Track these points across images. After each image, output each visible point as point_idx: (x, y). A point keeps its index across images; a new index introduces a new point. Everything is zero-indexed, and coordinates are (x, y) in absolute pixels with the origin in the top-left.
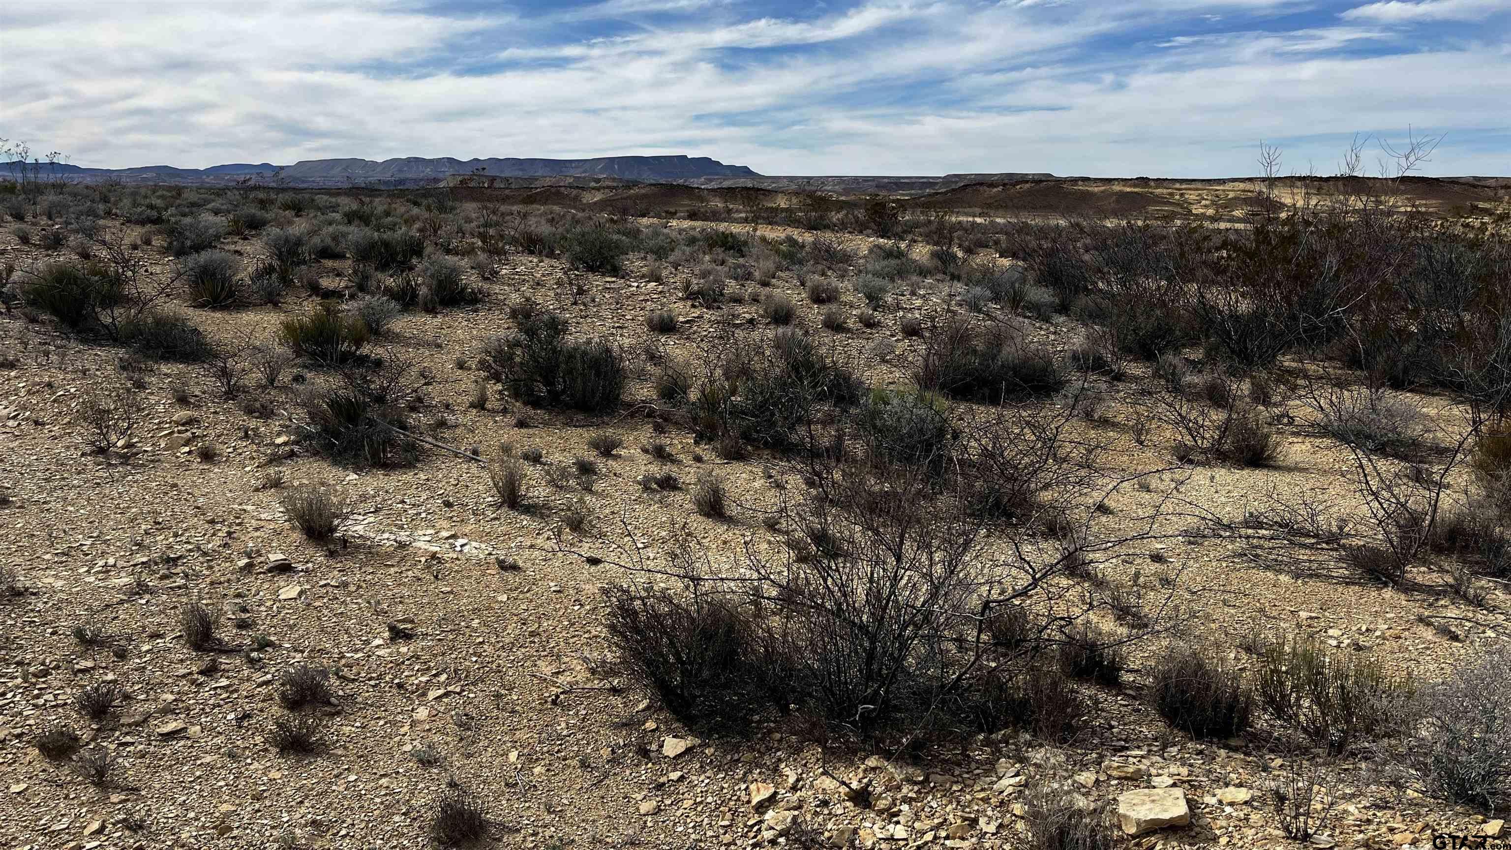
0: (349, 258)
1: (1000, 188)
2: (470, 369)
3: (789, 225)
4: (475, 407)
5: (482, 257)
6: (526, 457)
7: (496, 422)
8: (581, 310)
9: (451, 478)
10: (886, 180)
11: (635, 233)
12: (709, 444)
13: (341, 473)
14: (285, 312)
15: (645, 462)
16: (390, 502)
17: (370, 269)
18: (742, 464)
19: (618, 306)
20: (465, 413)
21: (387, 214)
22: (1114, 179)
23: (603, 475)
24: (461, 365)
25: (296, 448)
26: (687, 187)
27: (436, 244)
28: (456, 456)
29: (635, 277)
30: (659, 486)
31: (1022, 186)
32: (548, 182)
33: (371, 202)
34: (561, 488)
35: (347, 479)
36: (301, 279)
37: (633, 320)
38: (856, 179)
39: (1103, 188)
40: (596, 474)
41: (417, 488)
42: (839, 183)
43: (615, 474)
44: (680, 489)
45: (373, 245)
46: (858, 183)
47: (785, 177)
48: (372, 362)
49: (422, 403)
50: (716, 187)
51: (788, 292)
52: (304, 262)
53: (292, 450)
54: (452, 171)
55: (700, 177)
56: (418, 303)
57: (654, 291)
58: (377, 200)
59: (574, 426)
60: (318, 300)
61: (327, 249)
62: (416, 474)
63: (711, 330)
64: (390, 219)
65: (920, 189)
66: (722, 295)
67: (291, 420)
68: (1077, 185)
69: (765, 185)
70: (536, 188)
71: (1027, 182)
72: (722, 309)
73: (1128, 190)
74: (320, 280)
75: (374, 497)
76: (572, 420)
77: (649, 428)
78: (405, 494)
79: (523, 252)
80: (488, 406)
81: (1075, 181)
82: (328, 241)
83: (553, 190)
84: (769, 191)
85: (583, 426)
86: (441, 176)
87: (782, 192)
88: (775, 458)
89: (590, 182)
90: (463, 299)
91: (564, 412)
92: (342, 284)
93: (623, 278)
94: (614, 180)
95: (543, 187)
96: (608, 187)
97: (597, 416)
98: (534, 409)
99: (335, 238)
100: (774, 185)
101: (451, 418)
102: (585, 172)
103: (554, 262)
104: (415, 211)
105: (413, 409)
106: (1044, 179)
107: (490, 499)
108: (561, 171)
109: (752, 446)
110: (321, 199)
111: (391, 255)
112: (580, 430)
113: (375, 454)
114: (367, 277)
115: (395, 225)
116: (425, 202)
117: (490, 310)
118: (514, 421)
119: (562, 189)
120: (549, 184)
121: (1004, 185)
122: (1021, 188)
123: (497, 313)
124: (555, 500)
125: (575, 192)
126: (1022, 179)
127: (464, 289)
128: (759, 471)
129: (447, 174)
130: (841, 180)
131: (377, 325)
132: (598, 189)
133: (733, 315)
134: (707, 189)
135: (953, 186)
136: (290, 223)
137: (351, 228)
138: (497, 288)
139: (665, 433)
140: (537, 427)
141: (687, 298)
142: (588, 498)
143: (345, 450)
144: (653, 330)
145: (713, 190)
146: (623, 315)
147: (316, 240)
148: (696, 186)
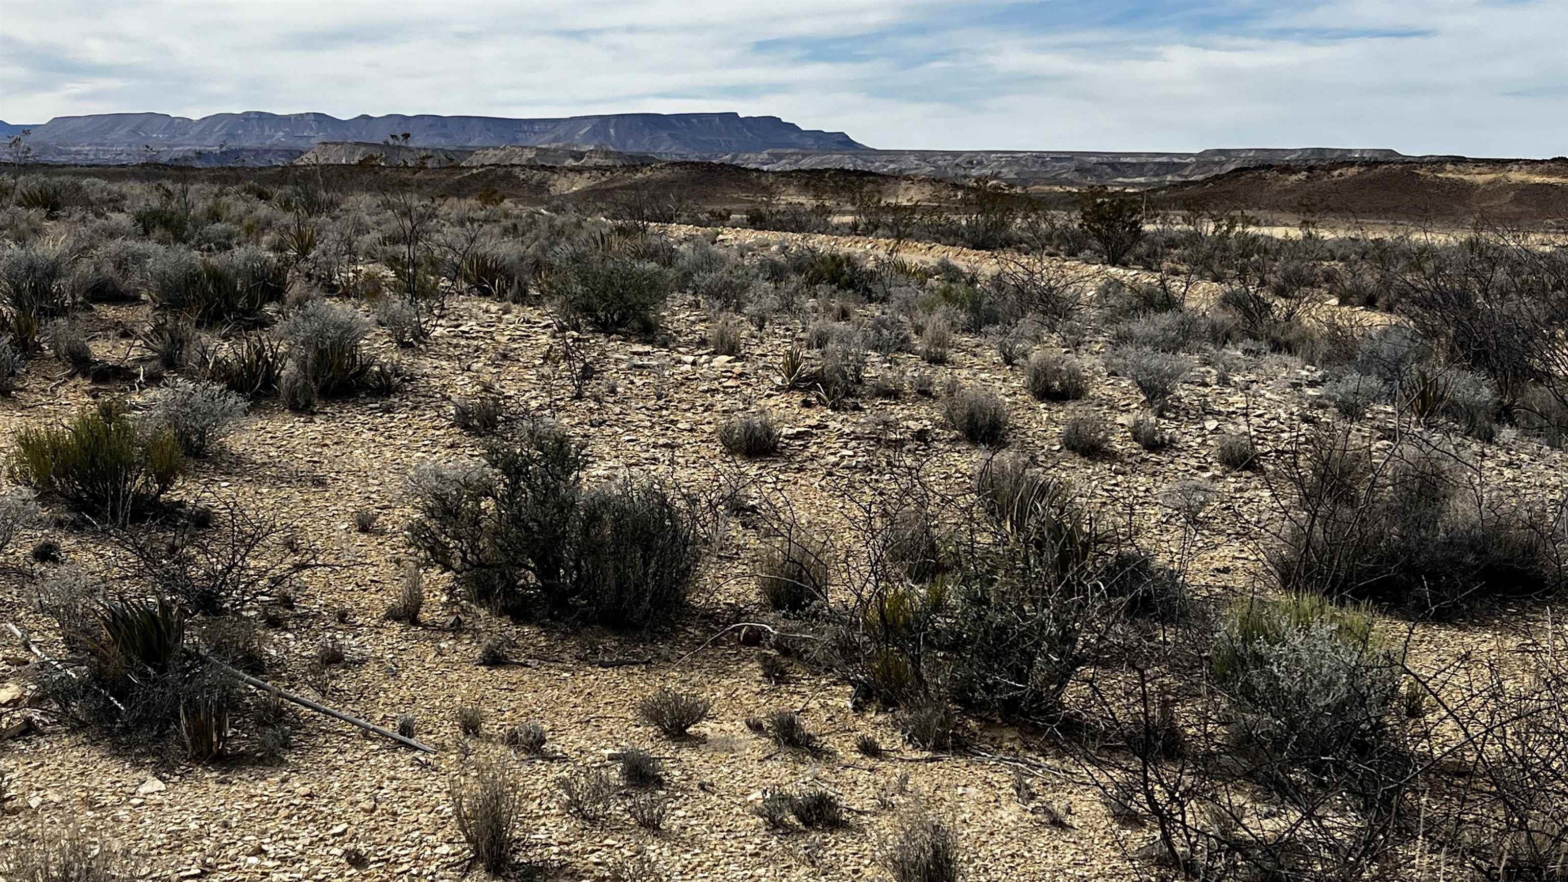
0: (145, 302)
1: (1303, 175)
2: (383, 533)
3: (938, 241)
4: (398, 619)
5: (397, 303)
6: (512, 740)
7: (440, 653)
8: (590, 410)
9: (358, 791)
10: (1094, 159)
11: (668, 257)
12: (885, 711)
13: (130, 777)
14: (23, 408)
15: (758, 754)
16: (231, 852)
17: (186, 325)
18: (962, 762)
19: (661, 402)
20: (377, 630)
21: (215, 216)
22: (1511, 161)
23: (677, 788)
24: (365, 525)
25: (36, 715)
26: (737, 168)
27: (309, 276)
28: (366, 736)
29: (686, 344)
30: (801, 818)
31: (1344, 170)
32: (491, 157)
33: (184, 193)
34: (594, 820)
35: (143, 789)
36: (54, 346)
37: (691, 430)
38: (1040, 157)
39: (1491, 177)
40: (660, 783)
41: (289, 817)
42: (1008, 164)
43: (702, 786)
44: (845, 826)
45: (191, 279)
46: (1043, 163)
47: (911, 152)
48: (190, 516)
49: (291, 607)
50: (788, 168)
51: (983, 376)
52: (62, 311)
53: (28, 721)
54: (321, 137)
55: (759, 151)
56: (277, 394)
57: (727, 373)
58: (193, 188)
59: (602, 664)
60: (86, 384)
61: (105, 284)
62: (284, 781)
63: (845, 452)
64: (219, 226)
65: (1156, 175)
66: (860, 381)
67: (28, 648)
68: (1443, 170)
69: (876, 166)
70: (471, 168)
71: (1352, 164)
72: (861, 409)
73: (1538, 179)
74: (91, 345)
75: (199, 837)
76: (595, 652)
77: (754, 670)
78: (264, 832)
79: (469, 291)
80: (425, 616)
81: (1440, 162)
82: (108, 269)
83: (500, 171)
84: (883, 176)
85: (619, 664)
86: (302, 144)
87: (907, 178)
88: (1029, 749)
89: (566, 157)
90: (364, 387)
91: (577, 633)
92: (135, 354)
93: (665, 345)
94: (607, 154)
95: (483, 166)
96: (597, 168)
97: (643, 640)
98: (517, 623)
99: (121, 264)
100: (891, 166)
101: (350, 643)
102: (555, 140)
103: (532, 314)
104: (263, 210)
105: (275, 623)
106: (1381, 159)
107: (445, 849)
108: (516, 140)
109: (979, 719)
110: (95, 186)
111: (226, 297)
112: (613, 674)
113: (200, 733)
114: (181, 341)
115: (229, 237)
116: (278, 192)
117: (416, 408)
118: (479, 652)
119: (518, 170)
120: (493, 161)
121: (1310, 169)
122: (1341, 175)
123: (429, 414)
124: (584, 851)
125: (538, 176)
126: (1343, 159)
127: (365, 368)
128: (1004, 779)
129: (313, 141)
130: (1013, 157)
131: (201, 438)
132: (579, 171)
133: (885, 423)
134: (774, 173)
135: (1216, 171)
136: (37, 231)
137: (151, 246)
138: (426, 364)
139: (788, 683)
140: (524, 665)
141: (793, 388)
142: (653, 849)
143: (139, 722)
144: (732, 452)
145: (784, 174)
146: (672, 422)
147: (85, 267)
148: (752, 166)
